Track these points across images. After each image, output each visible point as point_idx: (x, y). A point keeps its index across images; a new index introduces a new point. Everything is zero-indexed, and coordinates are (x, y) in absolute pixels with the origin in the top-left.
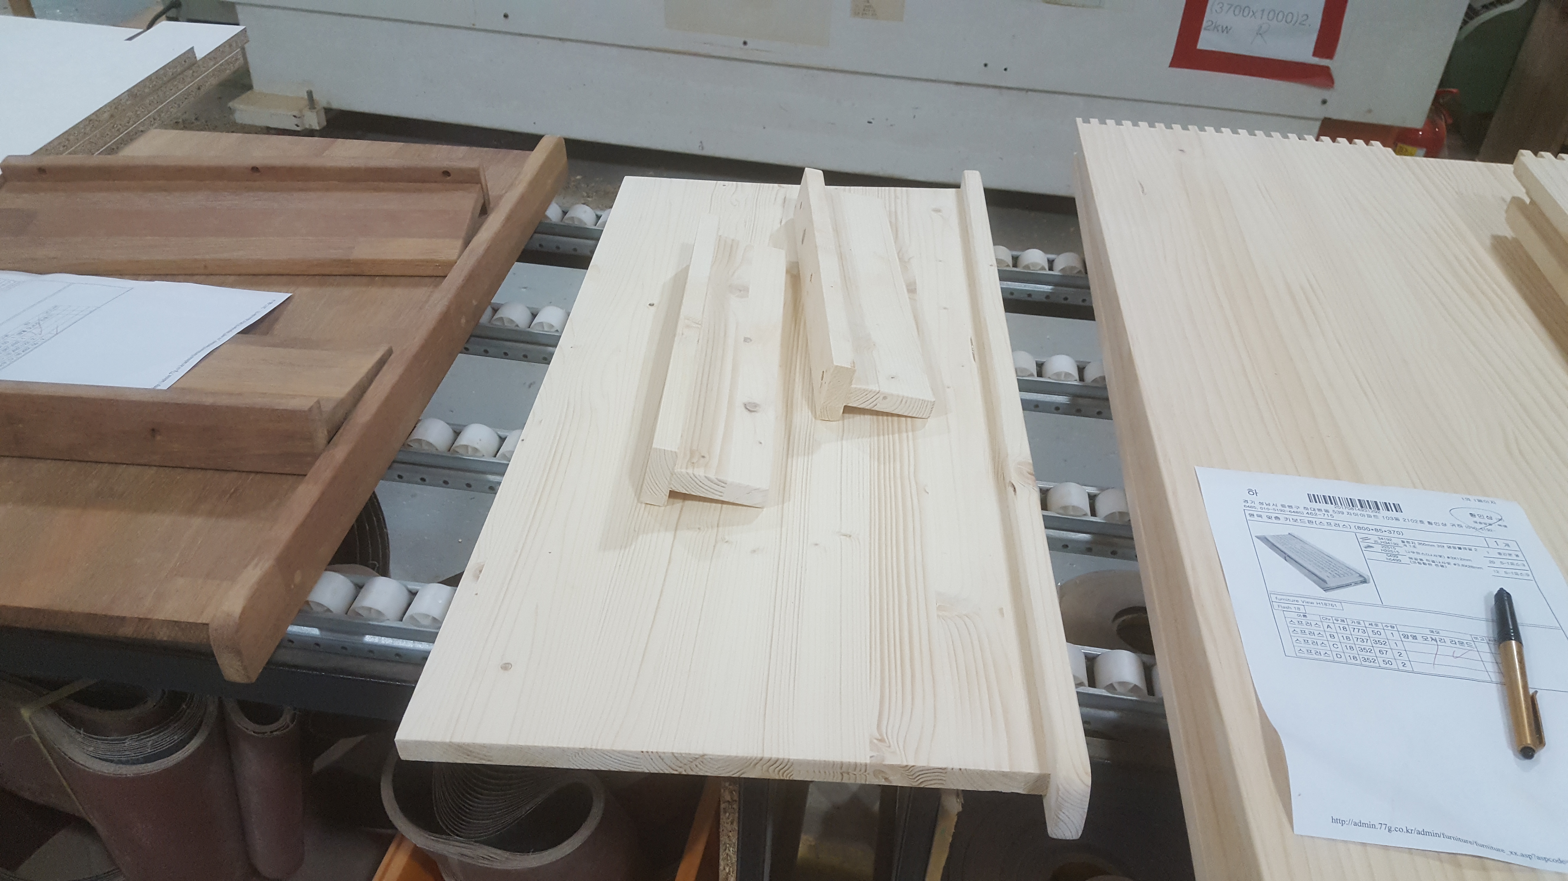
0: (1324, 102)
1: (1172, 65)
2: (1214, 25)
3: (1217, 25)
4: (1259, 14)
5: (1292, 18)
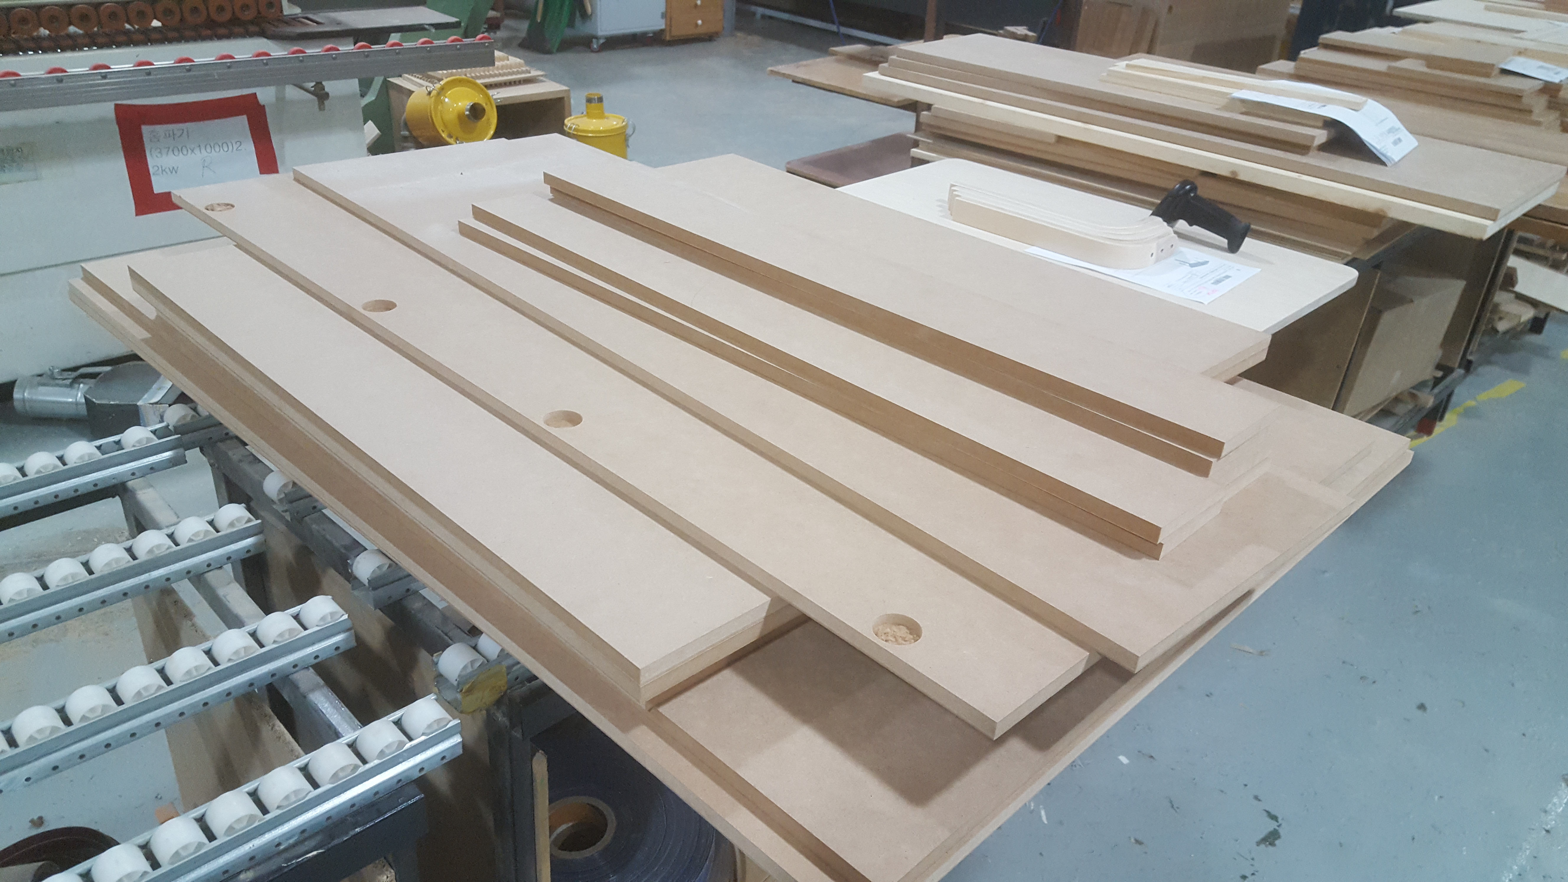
1: (137, 215)
2: (160, 169)
3: (163, 168)
4: (197, 150)
5: (228, 147)
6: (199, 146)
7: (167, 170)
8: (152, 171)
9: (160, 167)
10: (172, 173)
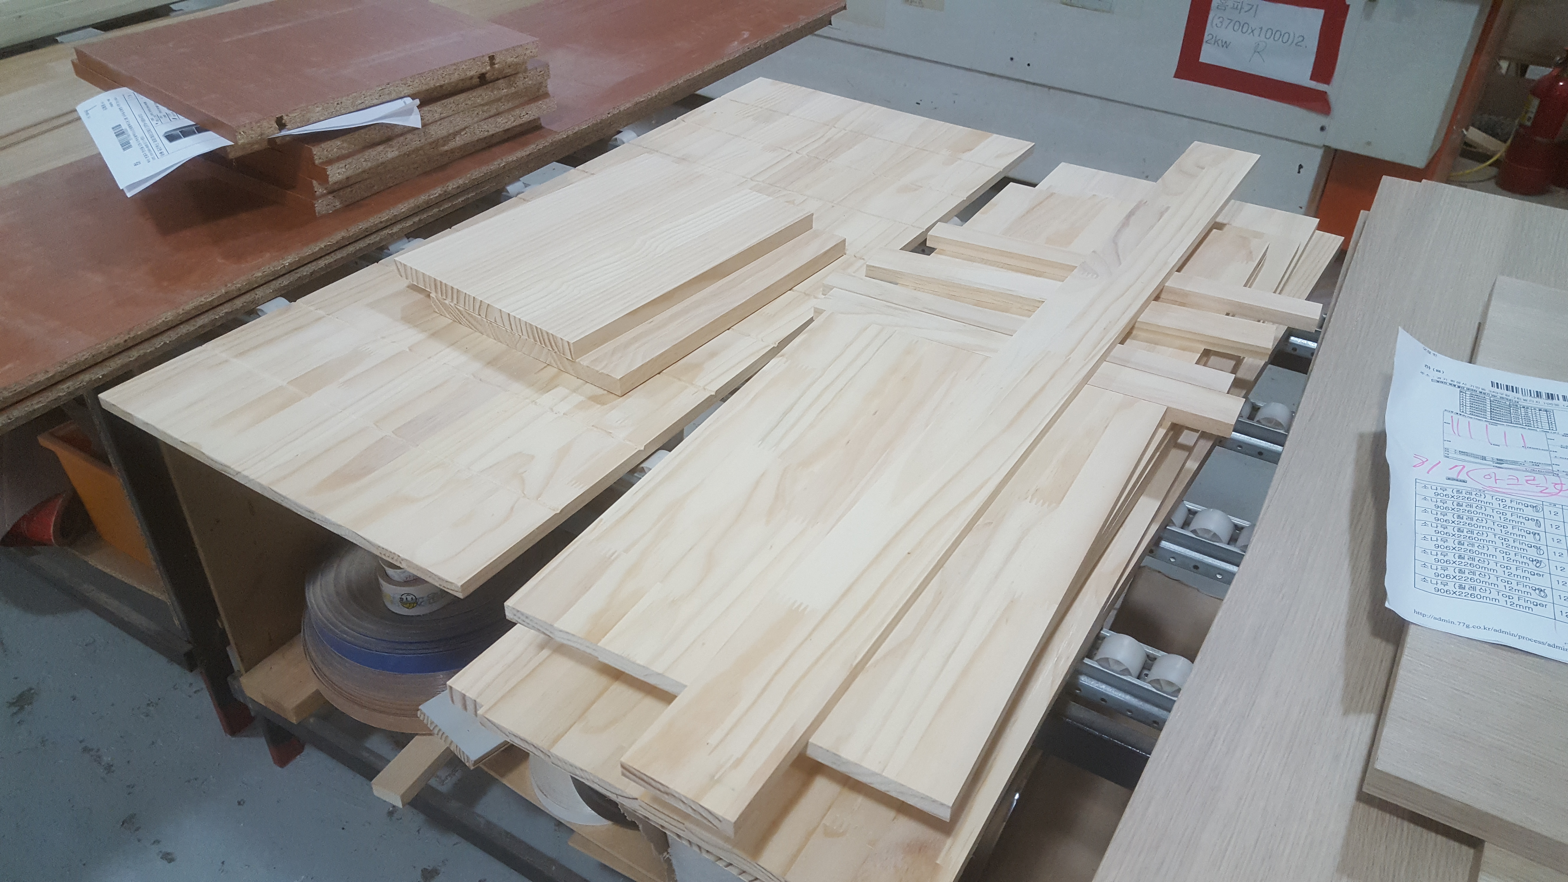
0: (1322, 129)
1: (1177, 76)
2: (1213, 40)
3: (1218, 38)
4: (1256, 32)
5: (1289, 38)
6: (1261, 28)
7: (1220, 42)
8: (1206, 38)
9: (1214, 38)
10: (1223, 46)
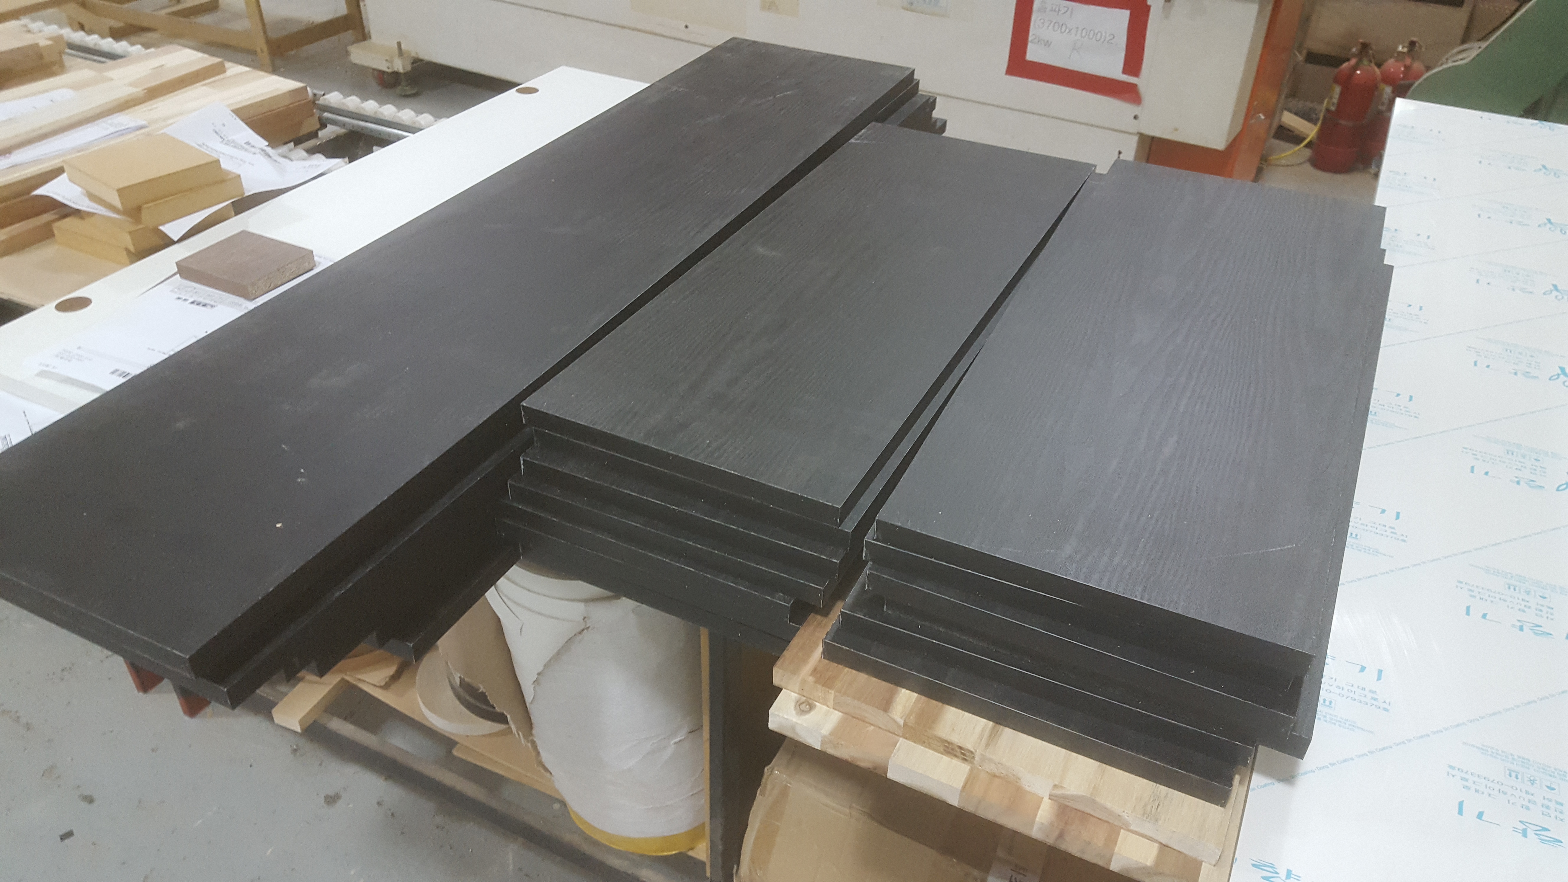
0: (1136, 117)
1: (1008, 73)
2: (1037, 38)
3: (1040, 38)
4: (1074, 31)
5: (1101, 36)
6: (1077, 28)
7: (1042, 41)
8: (1030, 38)
